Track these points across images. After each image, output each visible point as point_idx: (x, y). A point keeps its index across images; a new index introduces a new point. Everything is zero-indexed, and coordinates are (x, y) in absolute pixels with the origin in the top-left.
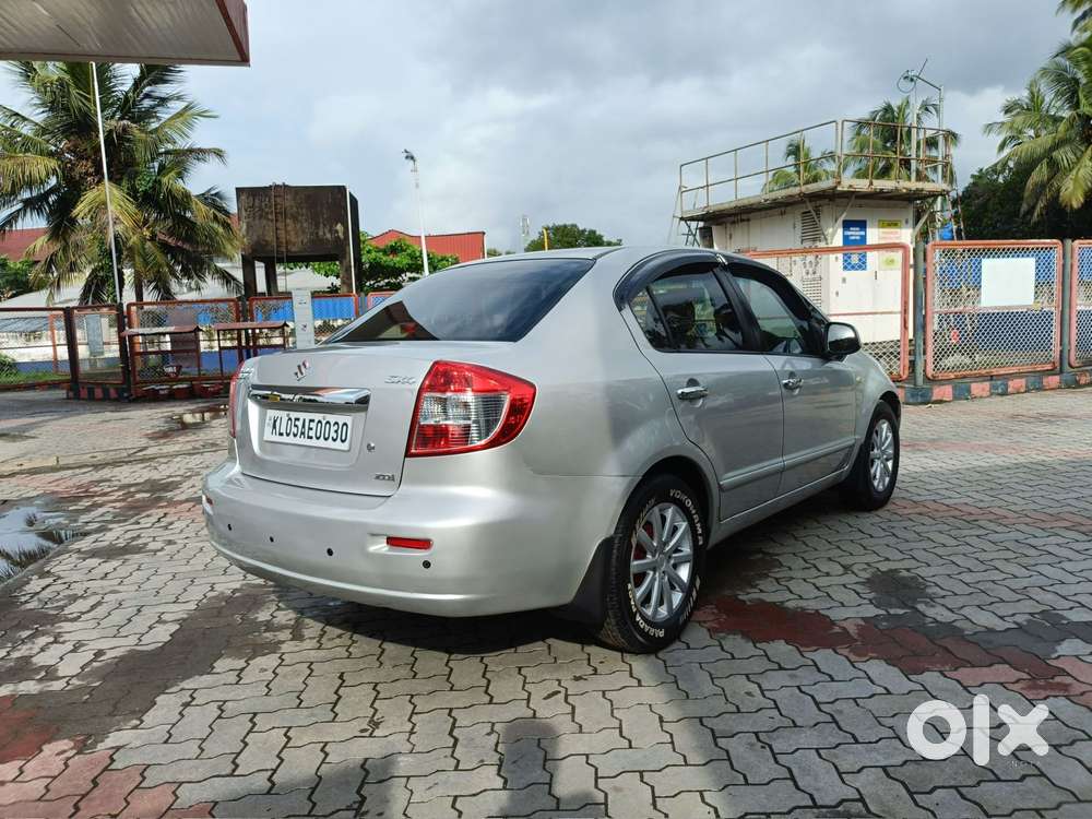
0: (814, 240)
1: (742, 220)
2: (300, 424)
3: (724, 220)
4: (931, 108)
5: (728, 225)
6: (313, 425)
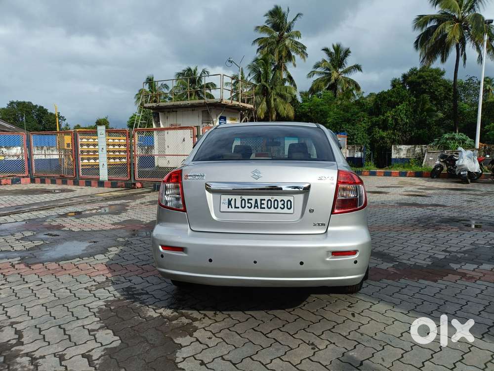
0: (208, 123)
1: (173, 111)
2: (253, 201)
3: (165, 110)
4: (206, 72)
5: (166, 113)
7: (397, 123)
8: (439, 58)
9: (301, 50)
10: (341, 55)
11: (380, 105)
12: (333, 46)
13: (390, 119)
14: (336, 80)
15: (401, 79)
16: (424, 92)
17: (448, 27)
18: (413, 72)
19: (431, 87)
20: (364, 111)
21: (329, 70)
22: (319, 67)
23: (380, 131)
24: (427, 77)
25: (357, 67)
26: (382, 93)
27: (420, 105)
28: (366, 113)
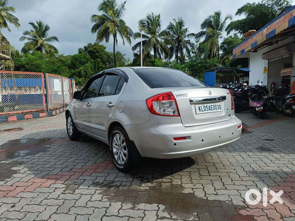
2: (208, 107)
6: (212, 107)
7: (86, 74)
8: (105, 40)
9: (14, 21)
10: (43, 29)
11: (75, 63)
12: (37, 22)
13: (82, 71)
14: (42, 45)
15: (84, 49)
16: (97, 57)
17: (109, 24)
18: (90, 45)
19: (101, 55)
20: (65, 66)
21: (36, 38)
22: (27, 34)
23: (78, 78)
24: (98, 49)
25: (55, 38)
26: (75, 55)
27: (96, 65)
28: (67, 67)
